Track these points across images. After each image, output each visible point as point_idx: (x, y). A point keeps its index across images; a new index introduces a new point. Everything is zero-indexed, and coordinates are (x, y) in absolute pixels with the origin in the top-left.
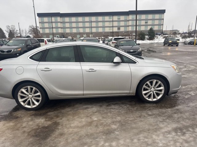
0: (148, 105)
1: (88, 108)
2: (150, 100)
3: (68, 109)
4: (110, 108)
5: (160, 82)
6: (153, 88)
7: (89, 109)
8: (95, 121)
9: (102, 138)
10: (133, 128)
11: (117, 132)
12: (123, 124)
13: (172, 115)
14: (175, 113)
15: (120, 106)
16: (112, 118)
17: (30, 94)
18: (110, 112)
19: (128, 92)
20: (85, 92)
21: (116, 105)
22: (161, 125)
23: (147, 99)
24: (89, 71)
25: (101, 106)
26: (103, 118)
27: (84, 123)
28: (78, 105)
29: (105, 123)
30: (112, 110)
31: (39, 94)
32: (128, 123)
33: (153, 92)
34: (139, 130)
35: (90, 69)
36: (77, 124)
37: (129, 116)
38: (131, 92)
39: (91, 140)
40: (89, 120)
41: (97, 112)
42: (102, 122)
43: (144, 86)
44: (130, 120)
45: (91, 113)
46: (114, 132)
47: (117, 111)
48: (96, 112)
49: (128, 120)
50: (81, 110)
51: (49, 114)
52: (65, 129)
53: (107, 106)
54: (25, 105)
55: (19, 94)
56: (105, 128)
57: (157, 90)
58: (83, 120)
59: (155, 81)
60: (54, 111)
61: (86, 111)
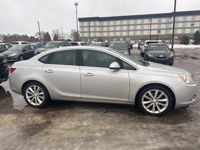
0: (148, 117)
1: (85, 112)
2: (151, 112)
3: (67, 111)
4: (106, 114)
5: (163, 93)
6: (155, 99)
7: (85, 114)
8: (84, 126)
9: (80, 144)
10: (116, 139)
11: (98, 140)
12: (108, 134)
13: (170, 132)
14: (174, 131)
15: (117, 114)
16: (102, 126)
17: (35, 93)
18: (103, 120)
19: (127, 100)
20: (83, 96)
21: (114, 113)
22: (149, 142)
23: (148, 110)
24: (87, 75)
25: (98, 112)
26: (94, 124)
27: (73, 126)
28: (77, 108)
29: (92, 130)
30: (107, 117)
31: (42, 93)
32: (115, 133)
33: (155, 104)
34: (122, 142)
35: (87, 73)
36: (66, 126)
37: (120, 126)
38: (129, 100)
39: (68, 144)
40: (79, 124)
41: (91, 117)
42: (89, 128)
43: (145, 96)
44: (119, 131)
45: (84, 118)
46: (95, 140)
47: (111, 119)
48: (89, 117)
49: (117, 130)
50: (77, 113)
51: (49, 113)
52: (53, 129)
53: (105, 113)
54: (32, 102)
55: (27, 91)
56: (89, 135)
57: (160, 102)
58: (74, 123)
59: (157, 91)
60: (54, 111)
61: (81, 115)
